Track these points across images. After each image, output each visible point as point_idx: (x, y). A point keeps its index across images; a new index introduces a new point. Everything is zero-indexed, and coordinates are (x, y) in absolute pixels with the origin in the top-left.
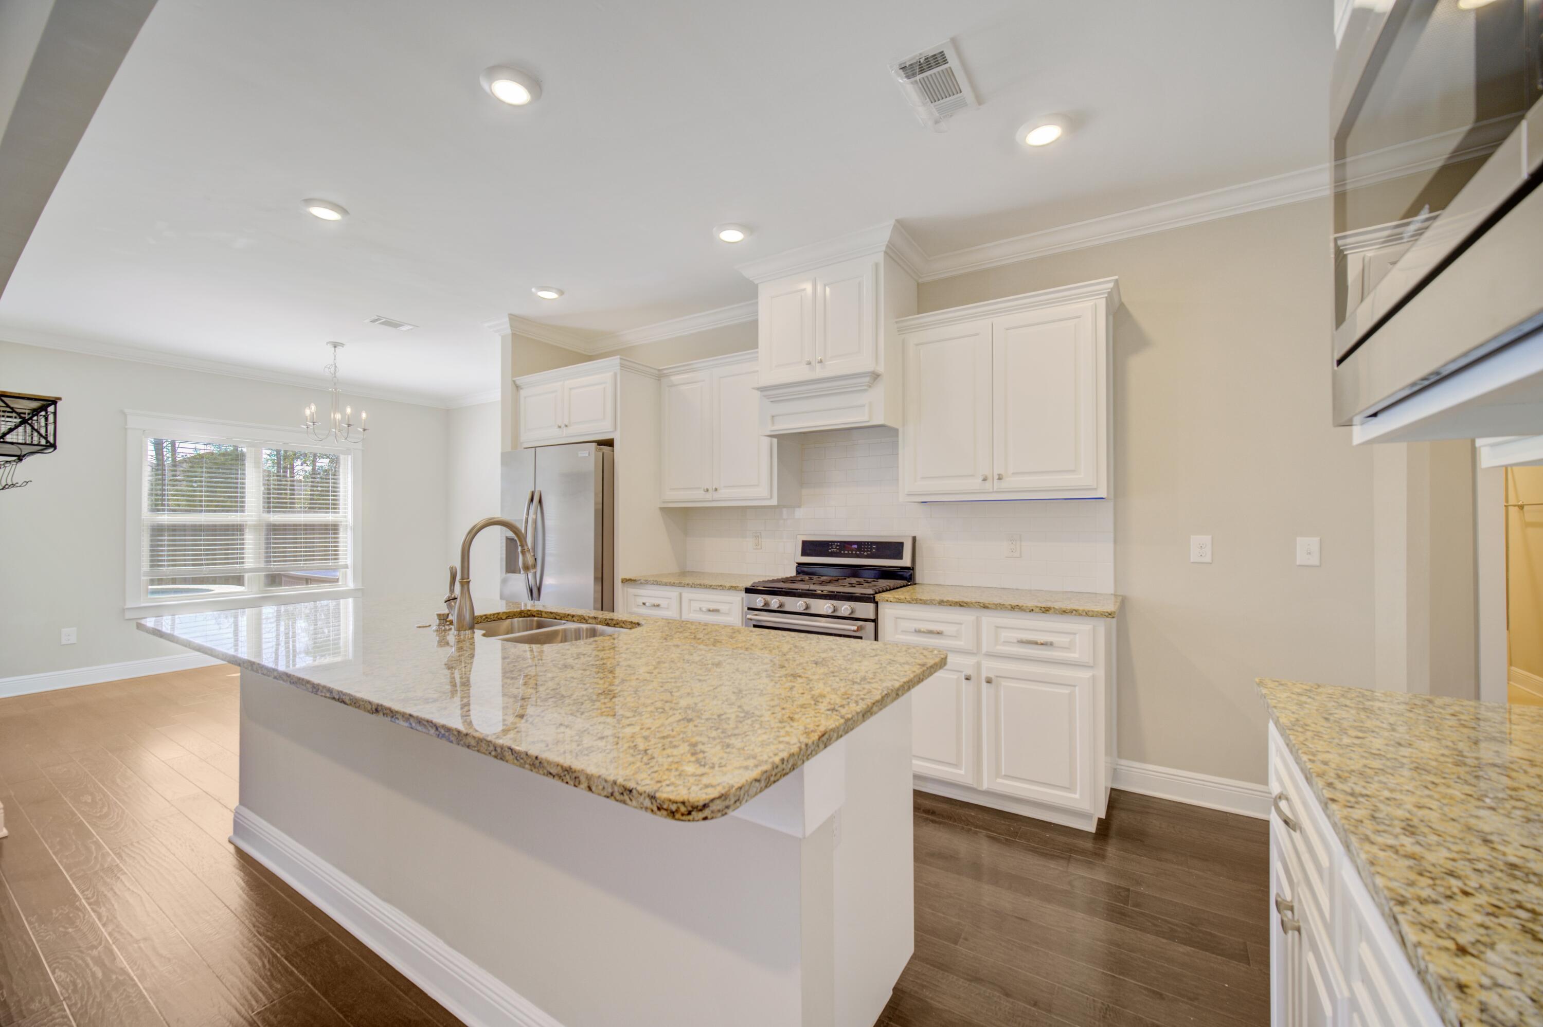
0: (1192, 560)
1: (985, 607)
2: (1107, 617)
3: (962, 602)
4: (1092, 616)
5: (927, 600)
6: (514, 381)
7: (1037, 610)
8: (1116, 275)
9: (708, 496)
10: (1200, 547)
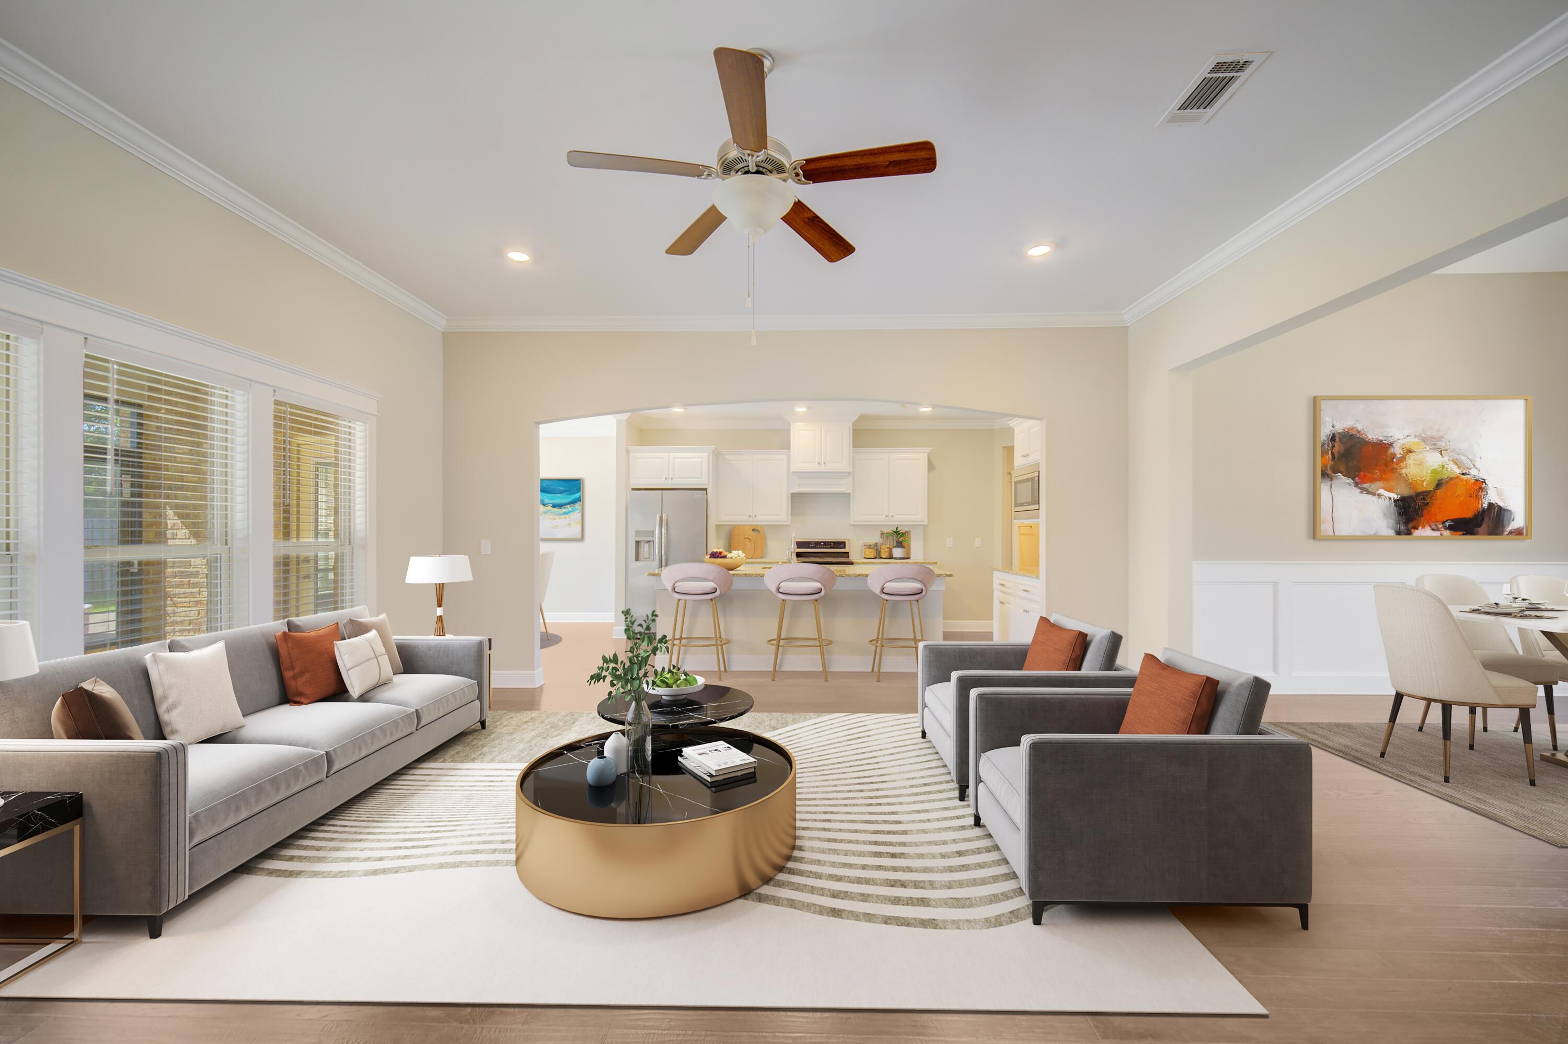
0: (947, 546)
6: (626, 449)
8: (931, 447)
9: (751, 519)
10: (949, 542)
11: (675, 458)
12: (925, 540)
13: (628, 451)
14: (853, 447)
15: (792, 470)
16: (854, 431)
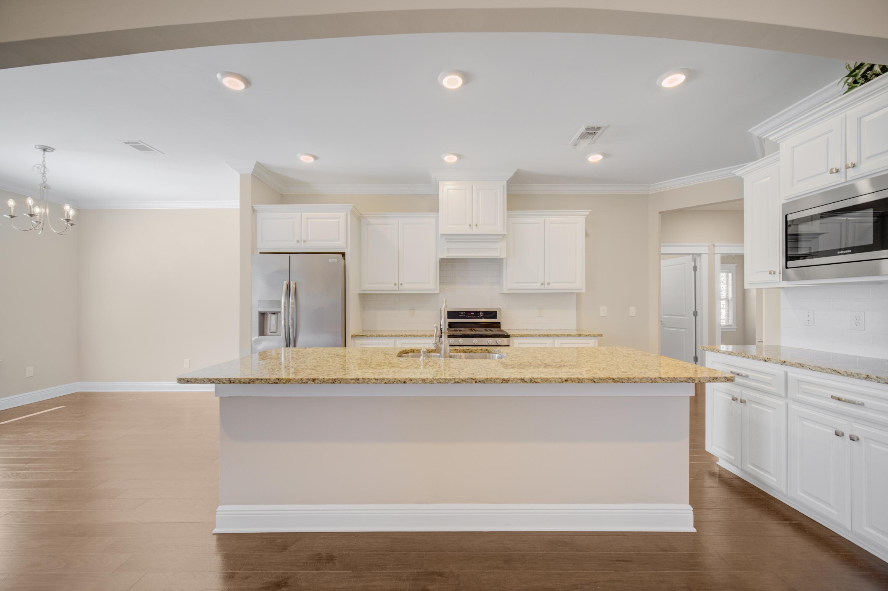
0: (601, 315)
1: (557, 336)
2: (600, 336)
3: (548, 335)
4: (595, 336)
5: (534, 335)
6: (252, 207)
7: (577, 335)
8: (590, 210)
9: (396, 288)
10: (603, 311)
11: (308, 218)
12: (578, 309)
13: (254, 210)
14: (508, 210)
15: (441, 232)
16: (508, 195)
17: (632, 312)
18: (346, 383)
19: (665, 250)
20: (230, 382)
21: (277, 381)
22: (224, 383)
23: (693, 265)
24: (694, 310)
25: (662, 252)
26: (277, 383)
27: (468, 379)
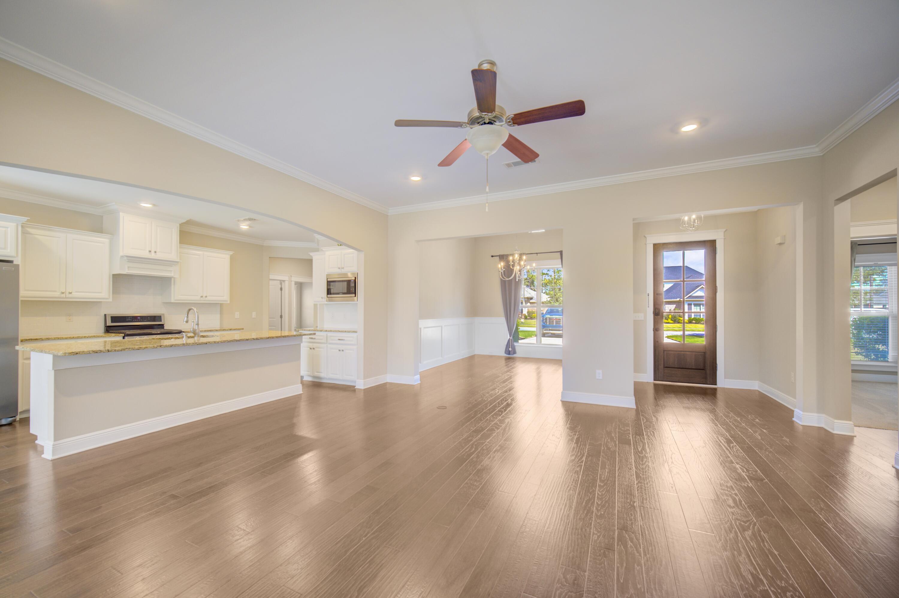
0: (236, 318)
8: (233, 251)
9: (63, 295)
10: (237, 315)
12: (221, 313)
14: (180, 243)
15: (121, 253)
16: (180, 231)
17: (254, 315)
18: (178, 346)
19: (271, 277)
20: (109, 351)
21: (139, 348)
22: (104, 352)
23: (280, 287)
24: (280, 314)
25: (270, 278)
26: (139, 349)
27: (233, 340)
